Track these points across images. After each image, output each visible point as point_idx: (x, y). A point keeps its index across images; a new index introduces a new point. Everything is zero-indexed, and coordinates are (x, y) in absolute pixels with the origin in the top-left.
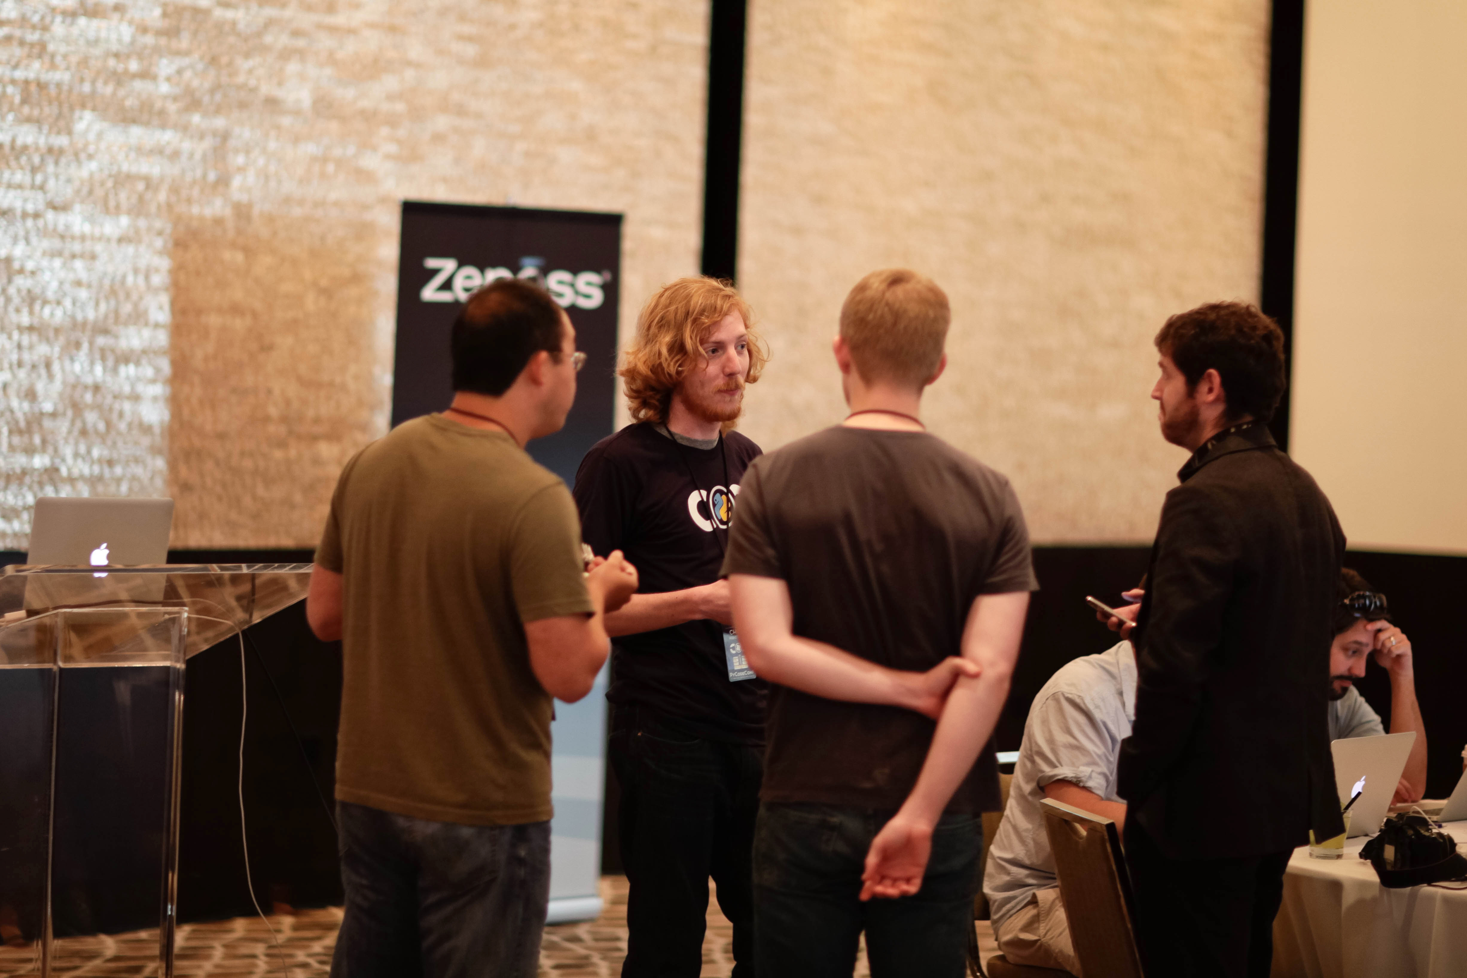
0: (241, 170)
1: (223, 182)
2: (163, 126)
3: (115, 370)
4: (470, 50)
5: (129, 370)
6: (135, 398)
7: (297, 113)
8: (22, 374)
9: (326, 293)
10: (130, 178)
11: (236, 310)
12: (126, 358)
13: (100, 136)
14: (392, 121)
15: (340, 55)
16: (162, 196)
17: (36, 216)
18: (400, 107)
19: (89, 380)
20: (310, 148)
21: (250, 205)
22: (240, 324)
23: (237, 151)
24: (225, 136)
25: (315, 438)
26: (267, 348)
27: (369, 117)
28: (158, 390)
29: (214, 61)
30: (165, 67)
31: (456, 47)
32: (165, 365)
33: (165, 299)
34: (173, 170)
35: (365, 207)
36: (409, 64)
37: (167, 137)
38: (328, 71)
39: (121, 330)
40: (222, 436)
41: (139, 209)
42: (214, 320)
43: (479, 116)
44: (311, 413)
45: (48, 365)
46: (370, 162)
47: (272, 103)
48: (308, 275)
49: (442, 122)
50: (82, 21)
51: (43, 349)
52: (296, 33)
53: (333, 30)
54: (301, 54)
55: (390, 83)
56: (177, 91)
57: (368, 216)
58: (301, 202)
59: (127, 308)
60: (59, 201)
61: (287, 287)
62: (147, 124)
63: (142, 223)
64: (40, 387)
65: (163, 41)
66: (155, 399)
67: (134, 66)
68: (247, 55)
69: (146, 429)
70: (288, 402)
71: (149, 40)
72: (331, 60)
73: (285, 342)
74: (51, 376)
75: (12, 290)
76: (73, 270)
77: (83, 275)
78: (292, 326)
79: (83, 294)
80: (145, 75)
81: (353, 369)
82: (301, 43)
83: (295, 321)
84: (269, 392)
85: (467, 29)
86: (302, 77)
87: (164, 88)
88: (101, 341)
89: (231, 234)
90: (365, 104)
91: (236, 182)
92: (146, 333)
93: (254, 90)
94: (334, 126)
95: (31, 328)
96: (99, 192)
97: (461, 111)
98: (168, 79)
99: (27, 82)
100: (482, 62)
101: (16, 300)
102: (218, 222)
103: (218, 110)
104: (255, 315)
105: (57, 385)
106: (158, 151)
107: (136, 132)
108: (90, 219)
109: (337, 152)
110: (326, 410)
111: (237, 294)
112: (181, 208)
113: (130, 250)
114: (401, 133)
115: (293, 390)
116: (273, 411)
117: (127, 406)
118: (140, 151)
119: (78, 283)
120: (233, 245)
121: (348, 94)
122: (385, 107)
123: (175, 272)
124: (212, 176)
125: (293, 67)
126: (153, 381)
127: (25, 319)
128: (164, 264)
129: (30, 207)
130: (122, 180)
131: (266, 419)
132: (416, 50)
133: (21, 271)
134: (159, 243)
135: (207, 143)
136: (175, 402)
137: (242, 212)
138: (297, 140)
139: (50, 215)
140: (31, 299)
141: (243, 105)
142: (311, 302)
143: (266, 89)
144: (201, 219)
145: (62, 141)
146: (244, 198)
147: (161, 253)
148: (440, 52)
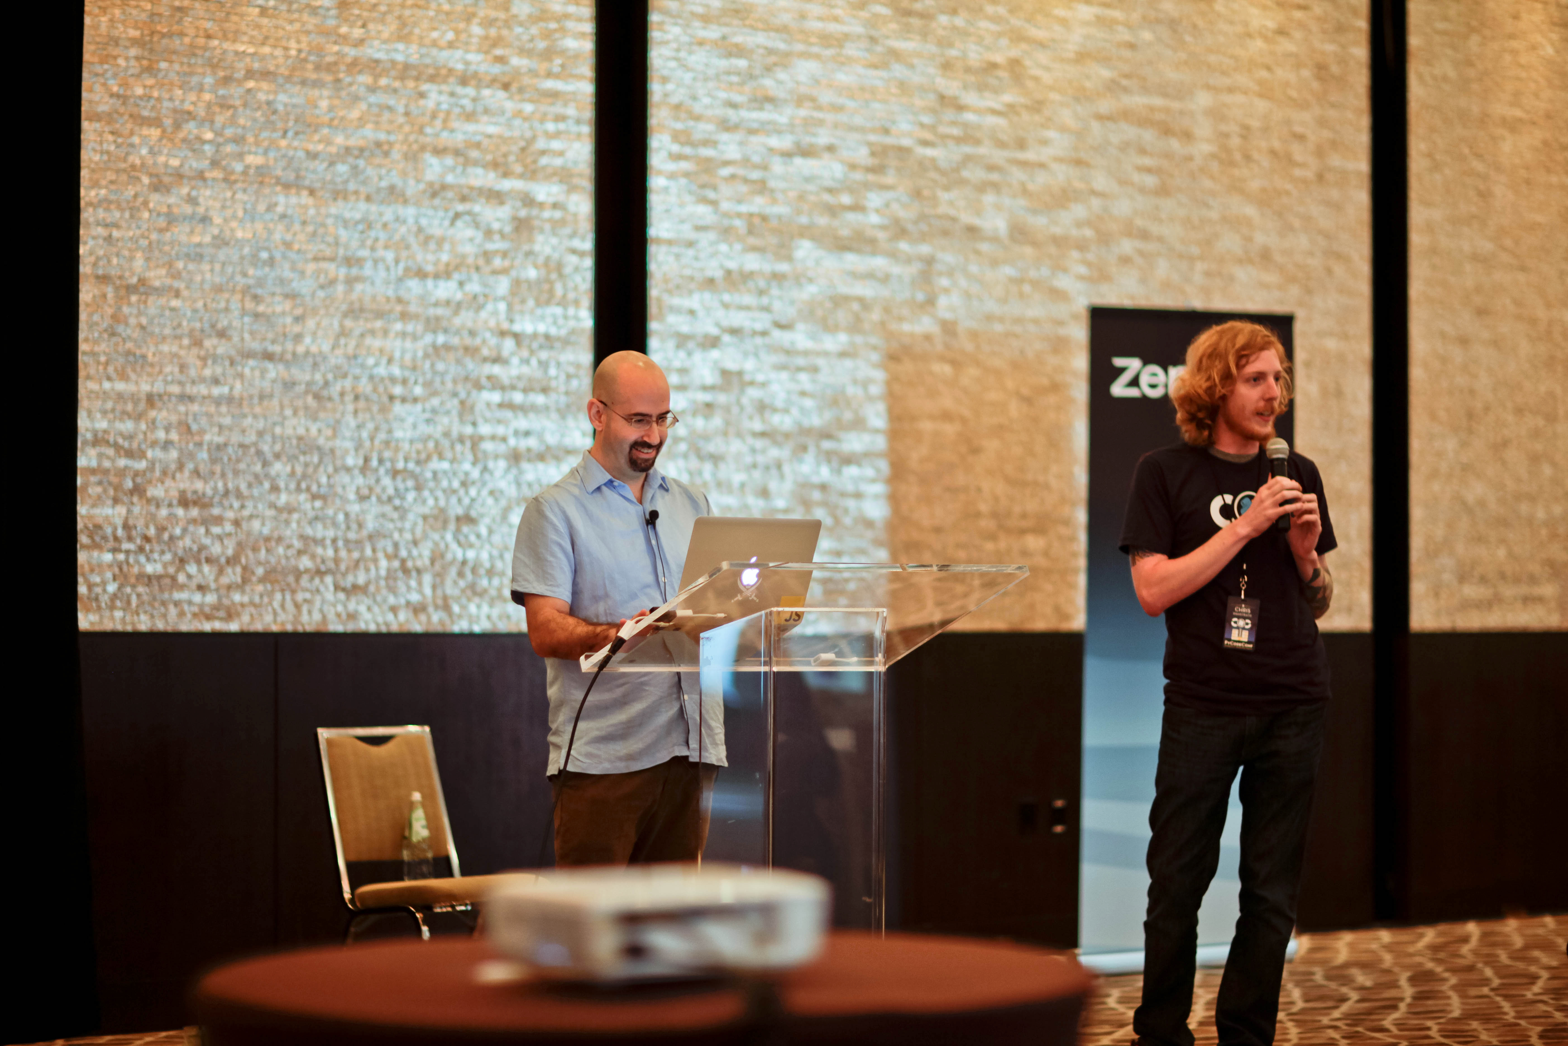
0: (946, 291)
1: (931, 302)
2: (874, 253)
3: (839, 472)
4: (1150, 181)
5: (852, 471)
6: (858, 495)
7: (995, 239)
8: (757, 474)
9: (1028, 401)
10: (847, 299)
11: (946, 416)
12: (848, 460)
13: (818, 262)
14: (1082, 246)
15: (1031, 187)
16: (876, 316)
17: (764, 333)
18: (1088, 233)
19: (815, 480)
20: (1008, 271)
21: (954, 323)
22: (950, 429)
23: (940, 274)
24: (930, 261)
25: (1023, 532)
26: (976, 451)
27: (1059, 242)
28: (879, 488)
29: (917, 194)
30: (874, 200)
31: (1136, 177)
32: (884, 466)
33: (881, 407)
34: (884, 292)
35: (1060, 323)
36: (1094, 193)
37: (879, 263)
38: (1022, 202)
39: (842, 435)
40: (938, 530)
41: (855, 327)
42: (927, 426)
43: (1160, 239)
44: (1017, 509)
45: (779, 466)
46: (1063, 282)
47: (972, 231)
48: (1010, 384)
49: (1127, 246)
50: (798, 161)
51: (774, 453)
52: (991, 168)
53: (1024, 164)
54: (996, 187)
55: (1079, 211)
56: (886, 222)
57: (1062, 331)
58: (1001, 320)
59: (848, 416)
60: (784, 321)
61: (993, 396)
62: (858, 251)
63: (859, 339)
64: (773, 486)
65: (871, 177)
66: (876, 497)
67: (846, 199)
68: (947, 188)
69: (869, 524)
70: (996, 499)
71: (858, 176)
72: (1025, 192)
73: (991, 445)
74: (782, 477)
75: (745, 401)
76: (797, 382)
77: (808, 386)
78: (999, 430)
79: (808, 403)
80: (858, 208)
81: (1054, 469)
82: (995, 177)
83: (1001, 427)
84: (979, 490)
85: (1147, 161)
86: (998, 207)
87: (874, 219)
88: (827, 445)
89: (939, 347)
90: (1057, 230)
91: (943, 301)
92: (866, 438)
93: (954, 220)
94: (1028, 250)
95: (763, 434)
96: (819, 313)
97: (1144, 235)
98: (877, 211)
99: (751, 215)
100: (1163, 191)
101: (749, 409)
102: (928, 338)
103: (923, 238)
104: (964, 420)
105: (788, 485)
106: (870, 276)
107: (851, 260)
108: (813, 337)
109: (1033, 274)
110: (1032, 506)
111: (947, 402)
112: (893, 326)
113: (848, 363)
114: (1090, 256)
115: (1001, 488)
116: (983, 507)
117: (851, 504)
118: (855, 275)
119: (803, 394)
120: (942, 359)
121: (1039, 222)
122: (1074, 232)
123: (891, 382)
124: (920, 297)
125: (989, 198)
126: (873, 481)
127: (758, 426)
128: (879, 375)
129: (758, 326)
130: (839, 301)
131: (978, 515)
132: (1100, 182)
133: (752, 383)
134: (875, 357)
135: (914, 269)
136: (894, 499)
137: (949, 328)
138: (995, 263)
139: (777, 334)
140: (762, 407)
141: (945, 233)
142: (1014, 409)
143: (967, 218)
144: (912, 335)
145: (783, 267)
146: (948, 316)
147: (876, 366)
148: (1124, 182)
